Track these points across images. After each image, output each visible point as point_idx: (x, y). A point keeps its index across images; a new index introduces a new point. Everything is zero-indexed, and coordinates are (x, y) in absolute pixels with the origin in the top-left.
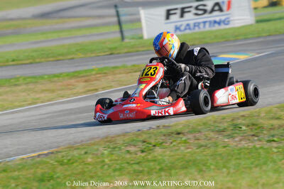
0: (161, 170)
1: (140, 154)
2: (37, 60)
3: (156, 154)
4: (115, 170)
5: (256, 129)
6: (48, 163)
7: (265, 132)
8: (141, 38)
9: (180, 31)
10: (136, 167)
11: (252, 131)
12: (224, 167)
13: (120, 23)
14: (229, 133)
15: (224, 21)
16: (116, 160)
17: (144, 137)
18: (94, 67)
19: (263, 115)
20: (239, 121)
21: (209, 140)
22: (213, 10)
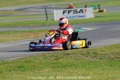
0: (62, 66)
1: (54, 61)
2: (17, 26)
4: (46, 66)
5: (96, 54)
6: (22, 61)
7: (99, 56)
8: (54, 20)
10: (53, 65)
11: (94, 55)
12: (85, 67)
13: (46, 14)
14: (86, 55)
15: (83, 16)
16: (46, 62)
18: (37, 29)
19: (98, 50)
20: (90, 51)
21: (79, 57)
22: (80, 12)
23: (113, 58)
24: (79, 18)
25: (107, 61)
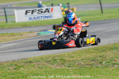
0: (23, 77)
1: (14, 70)
3: (21, 70)
4: (3, 77)
5: (63, 61)
7: (67, 63)
8: (15, 22)
9: (31, 20)
10: (12, 76)
11: (61, 62)
13: (6, 15)
14: (52, 62)
15: (50, 16)
16: (4, 72)
17: (16, 63)
19: (66, 55)
20: (56, 58)
21: (43, 65)
22: (45, 12)
23: (83, 65)
24: (45, 19)
25: (76, 68)
